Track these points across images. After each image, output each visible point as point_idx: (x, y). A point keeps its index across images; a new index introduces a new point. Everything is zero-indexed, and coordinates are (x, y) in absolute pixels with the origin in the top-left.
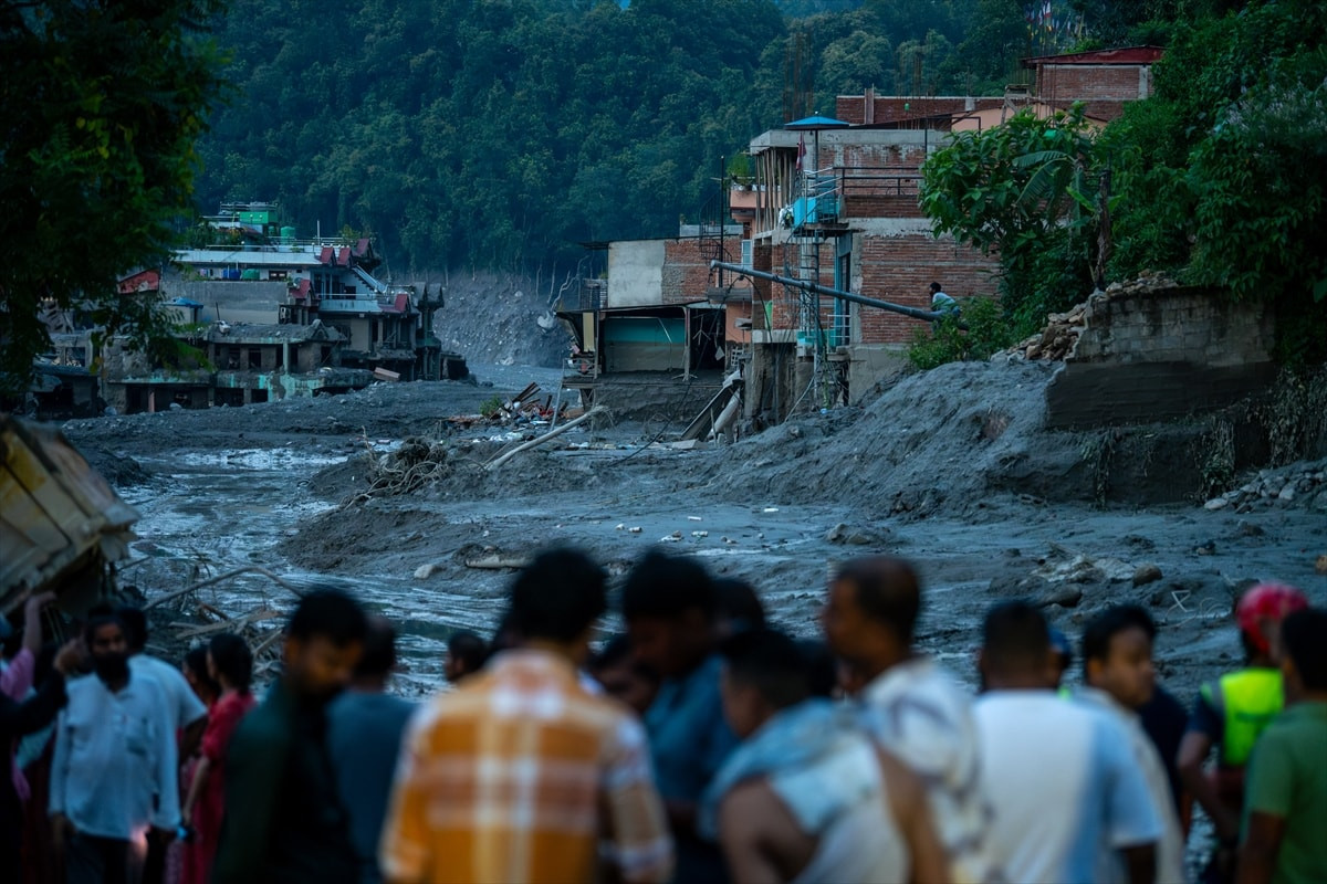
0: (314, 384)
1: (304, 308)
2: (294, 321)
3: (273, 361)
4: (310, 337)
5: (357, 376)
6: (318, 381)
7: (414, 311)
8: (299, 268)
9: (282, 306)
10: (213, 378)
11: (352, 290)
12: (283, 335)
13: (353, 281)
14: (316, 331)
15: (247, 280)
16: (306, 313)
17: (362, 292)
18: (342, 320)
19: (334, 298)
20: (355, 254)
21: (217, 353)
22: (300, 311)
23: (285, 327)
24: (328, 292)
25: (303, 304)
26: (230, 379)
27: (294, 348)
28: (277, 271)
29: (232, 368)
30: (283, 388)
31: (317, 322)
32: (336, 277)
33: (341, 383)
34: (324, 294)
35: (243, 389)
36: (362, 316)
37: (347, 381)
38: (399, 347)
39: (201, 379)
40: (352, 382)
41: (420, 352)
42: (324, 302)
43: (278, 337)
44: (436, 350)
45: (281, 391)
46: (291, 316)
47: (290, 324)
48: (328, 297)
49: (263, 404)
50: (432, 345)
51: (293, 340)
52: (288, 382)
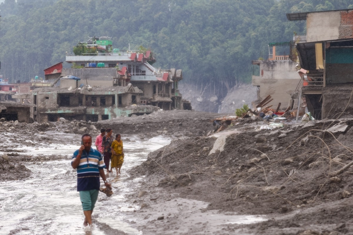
0: (129, 112)
1: (124, 79)
2: (120, 84)
3: (111, 102)
4: (127, 92)
5: (147, 108)
6: (130, 111)
7: (171, 81)
8: (122, 63)
9: (114, 78)
10: (85, 110)
11: (145, 72)
12: (115, 90)
13: (144, 68)
14: (130, 88)
15: (99, 67)
16: (125, 81)
17: (148, 72)
18: (141, 84)
19: (136, 75)
20: (145, 57)
21: (87, 99)
22: (122, 81)
23: (115, 87)
24: (134, 72)
25: (123, 77)
26: (92, 111)
27: (120, 96)
28: (112, 64)
29: (93, 105)
30: (115, 114)
31: (130, 84)
32: (137, 67)
33: (141, 112)
34: (132, 73)
35: (98, 115)
36: (149, 82)
37: (143, 110)
38: (164, 96)
39: (80, 110)
40: (145, 111)
41: (173, 99)
42: (133, 77)
43: (113, 91)
44: (180, 98)
45: (114, 115)
46: (119, 82)
47: (118, 86)
48: (134, 75)
49: (106, 120)
50: (178, 95)
51: (120, 93)
52: (117, 111)
